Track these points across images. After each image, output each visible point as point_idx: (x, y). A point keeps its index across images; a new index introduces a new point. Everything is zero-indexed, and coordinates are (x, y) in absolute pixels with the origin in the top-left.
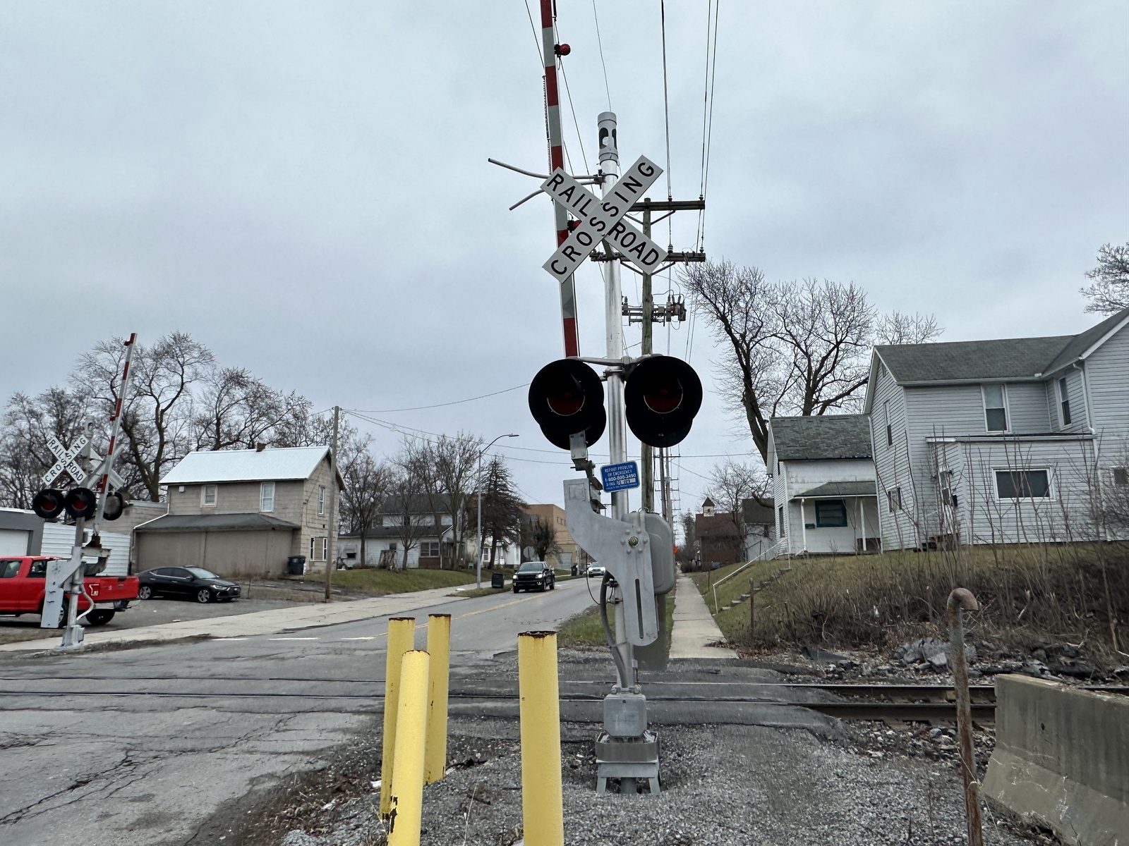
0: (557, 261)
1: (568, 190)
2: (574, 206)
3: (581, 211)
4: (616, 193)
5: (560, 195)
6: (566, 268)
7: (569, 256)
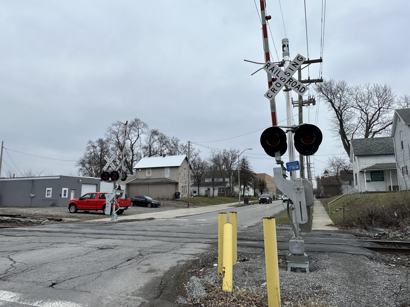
0: (269, 93)
1: (272, 68)
2: (274, 74)
3: (277, 75)
4: (289, 68)
5: (269, 70)
6: (272, 96)
7: (273, 91)
